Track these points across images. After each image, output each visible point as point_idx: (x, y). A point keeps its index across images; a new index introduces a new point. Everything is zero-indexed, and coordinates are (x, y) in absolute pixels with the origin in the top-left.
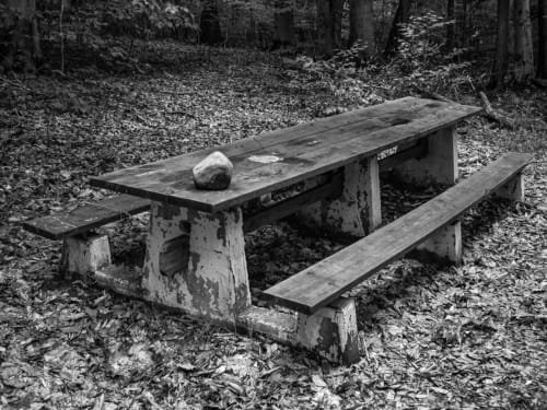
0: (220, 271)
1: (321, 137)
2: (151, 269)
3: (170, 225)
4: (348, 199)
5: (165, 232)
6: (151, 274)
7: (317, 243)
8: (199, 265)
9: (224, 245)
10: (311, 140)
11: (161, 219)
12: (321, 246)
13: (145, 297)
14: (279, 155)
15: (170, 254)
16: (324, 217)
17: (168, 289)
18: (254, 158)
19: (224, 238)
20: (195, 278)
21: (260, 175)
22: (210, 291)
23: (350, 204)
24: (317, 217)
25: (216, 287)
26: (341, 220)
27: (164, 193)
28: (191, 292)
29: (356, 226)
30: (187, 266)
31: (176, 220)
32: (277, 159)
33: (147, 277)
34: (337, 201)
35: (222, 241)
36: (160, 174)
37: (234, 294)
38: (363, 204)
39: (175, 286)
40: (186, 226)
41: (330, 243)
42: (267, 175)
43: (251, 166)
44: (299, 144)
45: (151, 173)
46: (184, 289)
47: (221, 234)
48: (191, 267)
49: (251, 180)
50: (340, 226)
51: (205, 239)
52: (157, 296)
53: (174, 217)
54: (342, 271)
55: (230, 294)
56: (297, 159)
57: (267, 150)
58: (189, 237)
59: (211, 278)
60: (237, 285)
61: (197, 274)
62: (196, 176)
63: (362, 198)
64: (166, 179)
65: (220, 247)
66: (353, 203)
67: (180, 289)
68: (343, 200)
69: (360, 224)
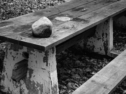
0: (44, 79)
1: (87, 7)
2: (6, 76)
3: (17, 54)
4: (97, 37)
5: (14, 58)
6: (6, 78)
7: (83, 58)
8: (33, 75)
9: (47, 65)
10: (83, 8)
11: (12, 51)
12: (85, 59)
13: (2, 90)
14: (70, 17)
15: (18, 70)
16: (85, 45)
17: (15, 87)
18: (57, 18)
19: (47, 62)
20: (30, 81)
21: (64, 28)
22: (38, 88)
23: (98, 39)
24: (82, 45)
25: (41, 86)
26: (94, 46)
27: (17, 39)
28: (28, 89)
29: (101, 50)
30: (26, 76)
31: (21, 51)
32: (70, 19)
33: (4, 80)
34: (92, 38)
35: (46, 63)
36: (12, 27)
37: (51, 90)
38: (105, 39)
39: (19, 85)
40: (26, 55)
41: (89, 58)
42: (68, 28)
43: (58, 23)
44: (77, 10)
45: (7, 26)
46: (24, 86)
47: (46, 60)
48: (28, 76)
49: (61, 31)
50: (93, 49)
51: (36, 62)
52: (9, 89)
53: (20, 50)
54: (109, 80)
55: (49, 90)
56: (79, 19)
57: (62, 13)
58: (27, 61)
59: (39, 82)
60: (53, 86)
61: (31, 80)
62: (34, 30)
63: (105, 36)
64: (16, 30)
65: (45, 67)
66: (100, 38)
67: (22, 87)
68: (95, 37)
69: (103, 48)
